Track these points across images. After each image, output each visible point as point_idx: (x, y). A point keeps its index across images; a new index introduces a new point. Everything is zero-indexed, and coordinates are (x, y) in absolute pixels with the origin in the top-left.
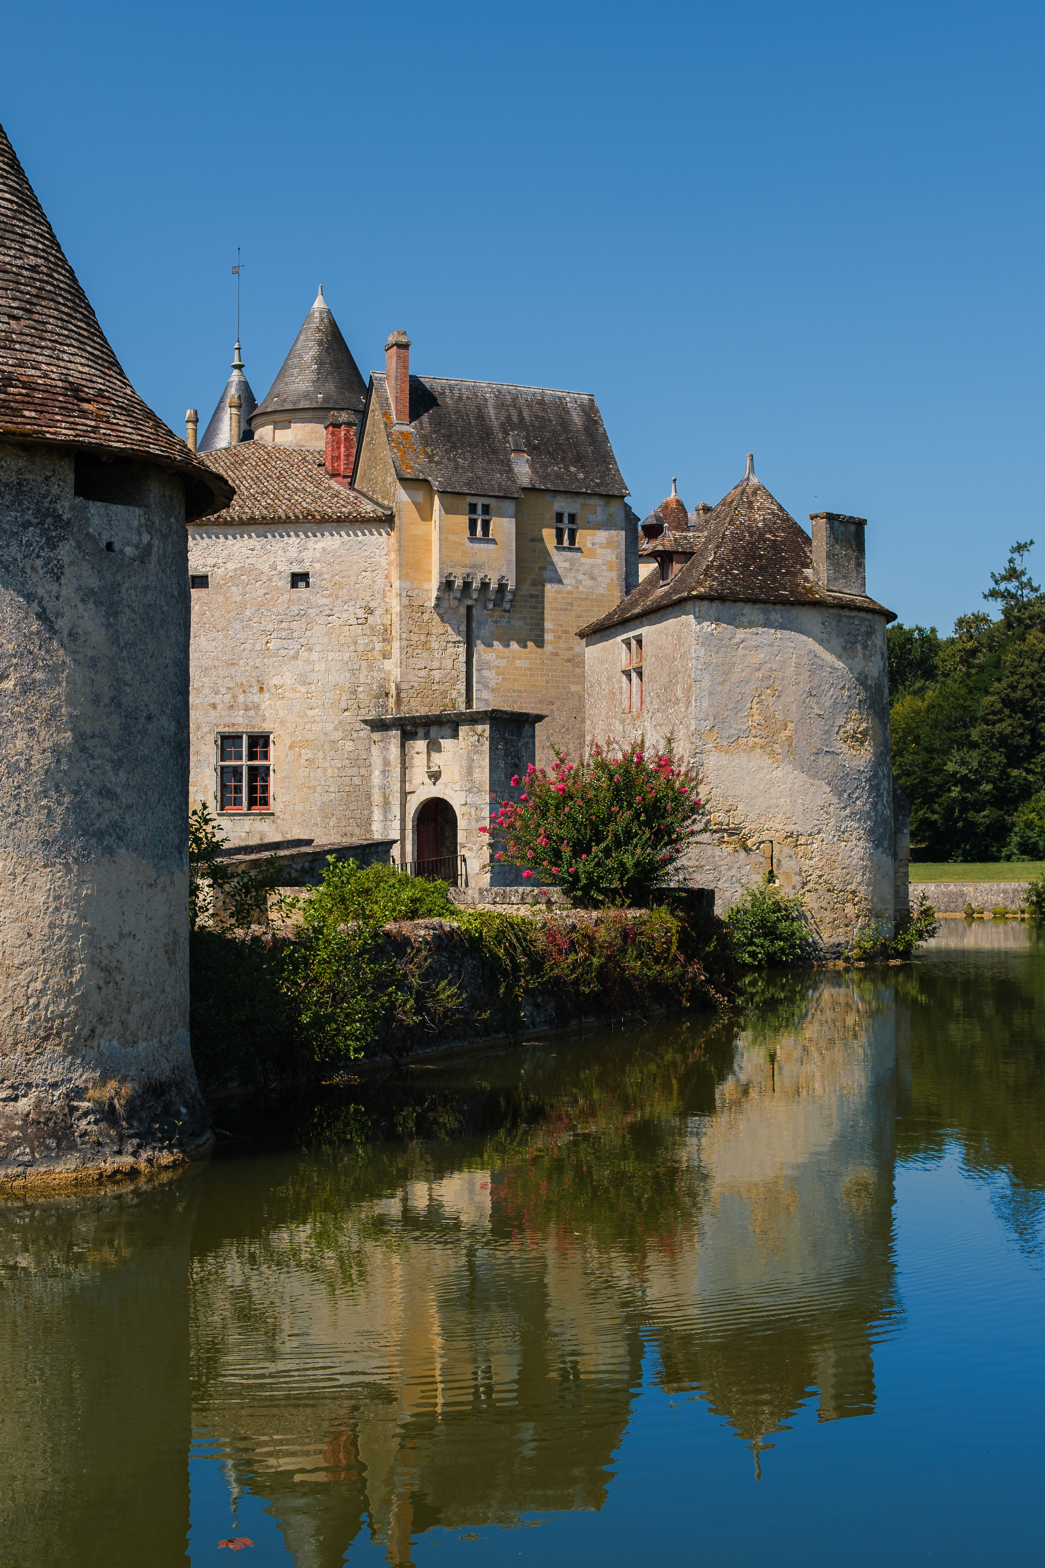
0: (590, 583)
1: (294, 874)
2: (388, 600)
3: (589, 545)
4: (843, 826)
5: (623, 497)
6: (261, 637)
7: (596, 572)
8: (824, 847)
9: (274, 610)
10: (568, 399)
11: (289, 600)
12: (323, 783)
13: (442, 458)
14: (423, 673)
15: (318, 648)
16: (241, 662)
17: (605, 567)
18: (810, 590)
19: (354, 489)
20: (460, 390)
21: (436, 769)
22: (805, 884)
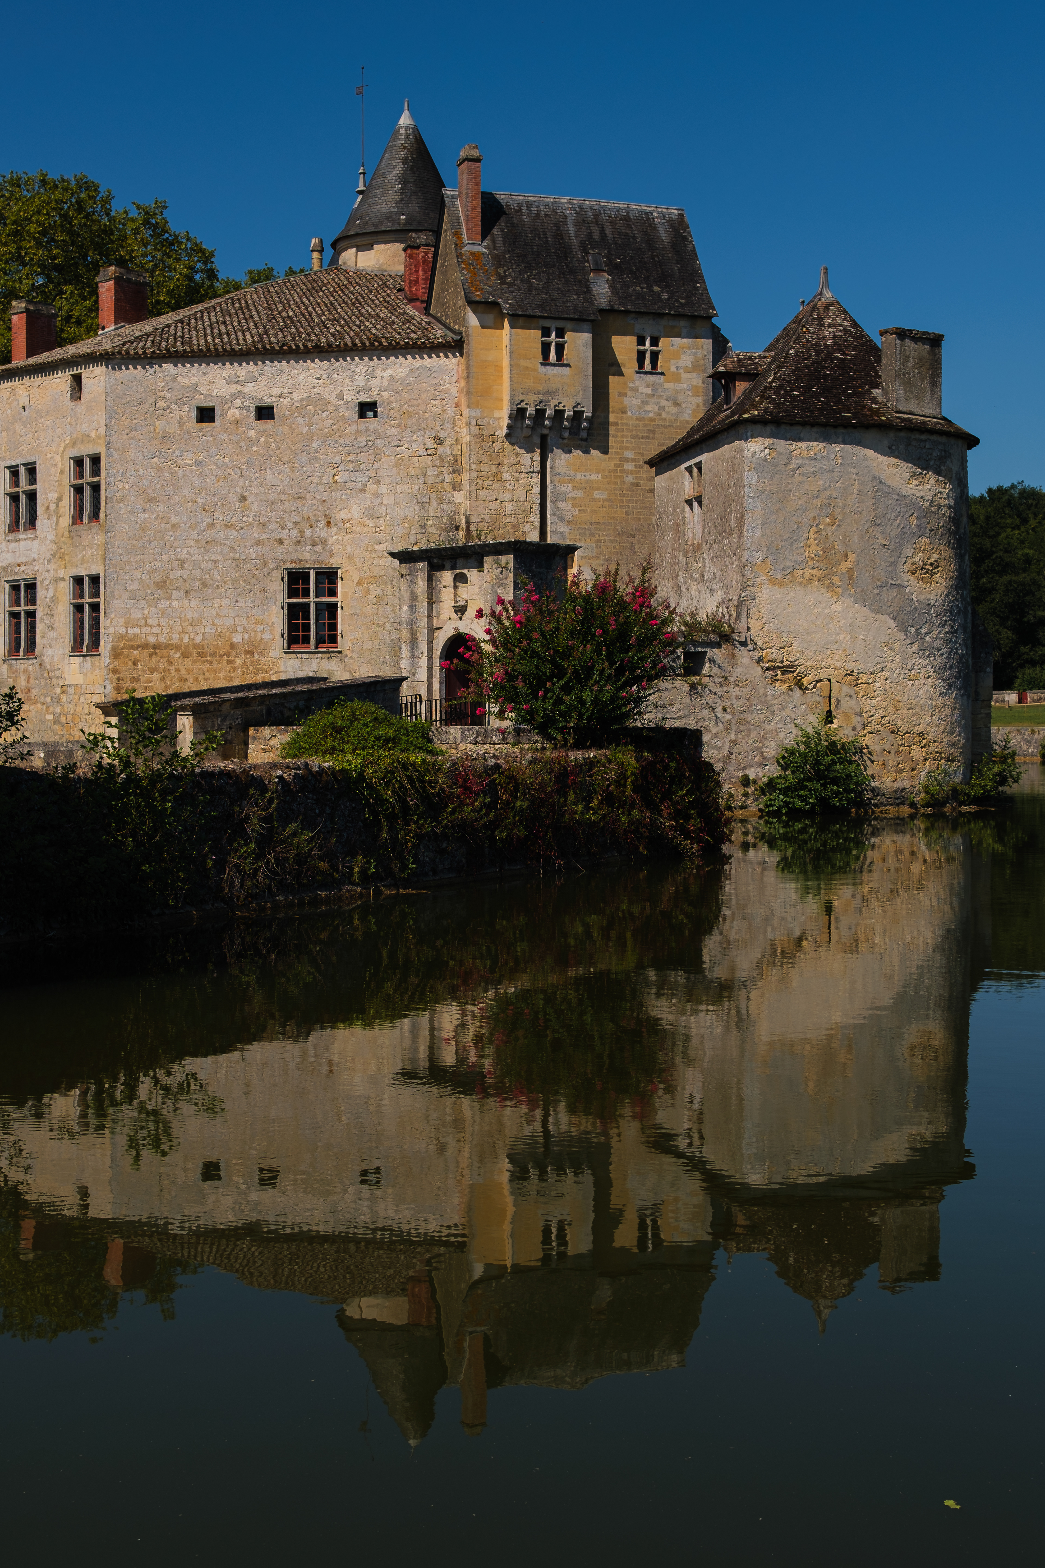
0: (674, 409)
1: (287, 713)
2: (458, 429)
3: (673, 369)
4: (910, 664)
5: (710, 318)
6: (328, 470)
7: (681, 398)
8: (888, 686)
9: (342, 441)
10: (655, 215)
11: (357, 431)
12: (392, 620)
13: (515, 279)
14: (494, 505)
15: (387, 480)
16: (308, 496)
17: (690, 393)
18: (877, 412)
19: (429, 315)
20: (538, 207)
21: (463, 603)
22: (865, 726)
